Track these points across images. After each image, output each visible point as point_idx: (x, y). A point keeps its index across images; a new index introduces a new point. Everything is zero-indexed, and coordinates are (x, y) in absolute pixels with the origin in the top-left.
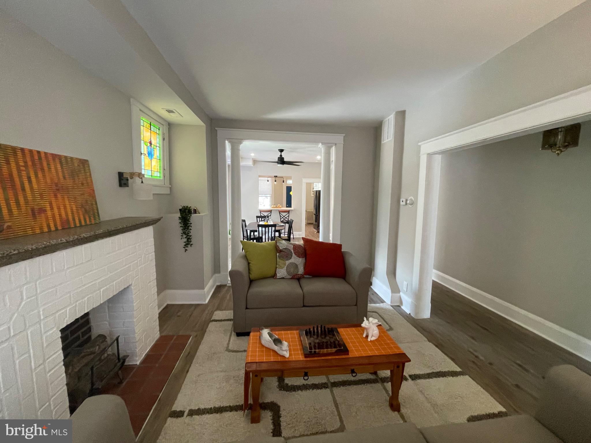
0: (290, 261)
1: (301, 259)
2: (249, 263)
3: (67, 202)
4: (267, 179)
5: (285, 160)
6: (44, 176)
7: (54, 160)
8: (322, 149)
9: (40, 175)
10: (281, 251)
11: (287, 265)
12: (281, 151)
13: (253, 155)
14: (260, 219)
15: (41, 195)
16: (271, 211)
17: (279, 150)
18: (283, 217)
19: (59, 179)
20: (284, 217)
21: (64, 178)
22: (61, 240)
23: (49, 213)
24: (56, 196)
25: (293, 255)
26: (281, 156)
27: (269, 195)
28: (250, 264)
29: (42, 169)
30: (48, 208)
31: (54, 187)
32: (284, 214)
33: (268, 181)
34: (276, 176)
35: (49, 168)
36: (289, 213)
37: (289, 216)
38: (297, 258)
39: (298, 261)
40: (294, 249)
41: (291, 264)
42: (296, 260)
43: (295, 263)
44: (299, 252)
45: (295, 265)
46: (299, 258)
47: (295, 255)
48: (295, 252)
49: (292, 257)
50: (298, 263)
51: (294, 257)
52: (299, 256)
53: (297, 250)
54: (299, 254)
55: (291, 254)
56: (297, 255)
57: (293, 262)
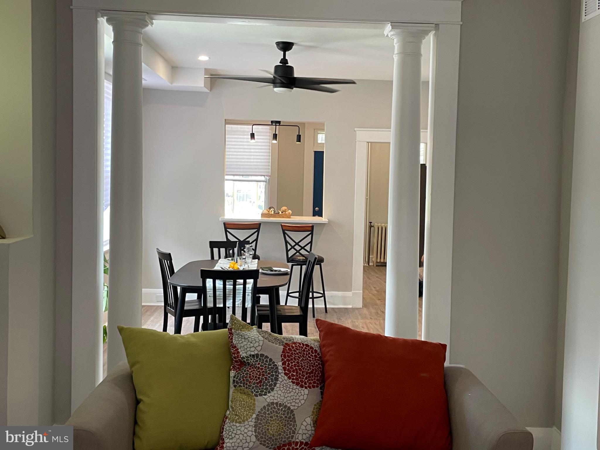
0: (270, 398)
1: (306, 391)
2: (138, 402)
4: (248, 129)
5: (297, 74)
8: (395, 40)
10: (242, 363)
11: (258, 409)
12: (286, 46)
13: (203, 58)
14: (223, 250)
16: (256, 227)
17: (278, 44)
18: (293, 244)
20: (297, 244)
25: (282, 377)
26: (284, 61)
27: (263, 178)
28: (141, 406)
32: (297, 236)
33: (253, 136)
34: (277, 123)
36: (312, 234)
37: (311, 243)
38: (291, 387)
39: (296, 399)
40: (285, 357)
41: (271, 409)
42: (289, 395)
43: (285, 405)
44: (302, 367)
45: (284, 411)
46: (300, 389)
47: (286, 378)
48: (288, 368)
49: (278, 385)
50: (297, 405)
51: (285, 385)
52: (302, 381)
53: (294, 362)
54: (301, 376)
55: (274, 374)
56: (295, 377)
57: (279, 403)
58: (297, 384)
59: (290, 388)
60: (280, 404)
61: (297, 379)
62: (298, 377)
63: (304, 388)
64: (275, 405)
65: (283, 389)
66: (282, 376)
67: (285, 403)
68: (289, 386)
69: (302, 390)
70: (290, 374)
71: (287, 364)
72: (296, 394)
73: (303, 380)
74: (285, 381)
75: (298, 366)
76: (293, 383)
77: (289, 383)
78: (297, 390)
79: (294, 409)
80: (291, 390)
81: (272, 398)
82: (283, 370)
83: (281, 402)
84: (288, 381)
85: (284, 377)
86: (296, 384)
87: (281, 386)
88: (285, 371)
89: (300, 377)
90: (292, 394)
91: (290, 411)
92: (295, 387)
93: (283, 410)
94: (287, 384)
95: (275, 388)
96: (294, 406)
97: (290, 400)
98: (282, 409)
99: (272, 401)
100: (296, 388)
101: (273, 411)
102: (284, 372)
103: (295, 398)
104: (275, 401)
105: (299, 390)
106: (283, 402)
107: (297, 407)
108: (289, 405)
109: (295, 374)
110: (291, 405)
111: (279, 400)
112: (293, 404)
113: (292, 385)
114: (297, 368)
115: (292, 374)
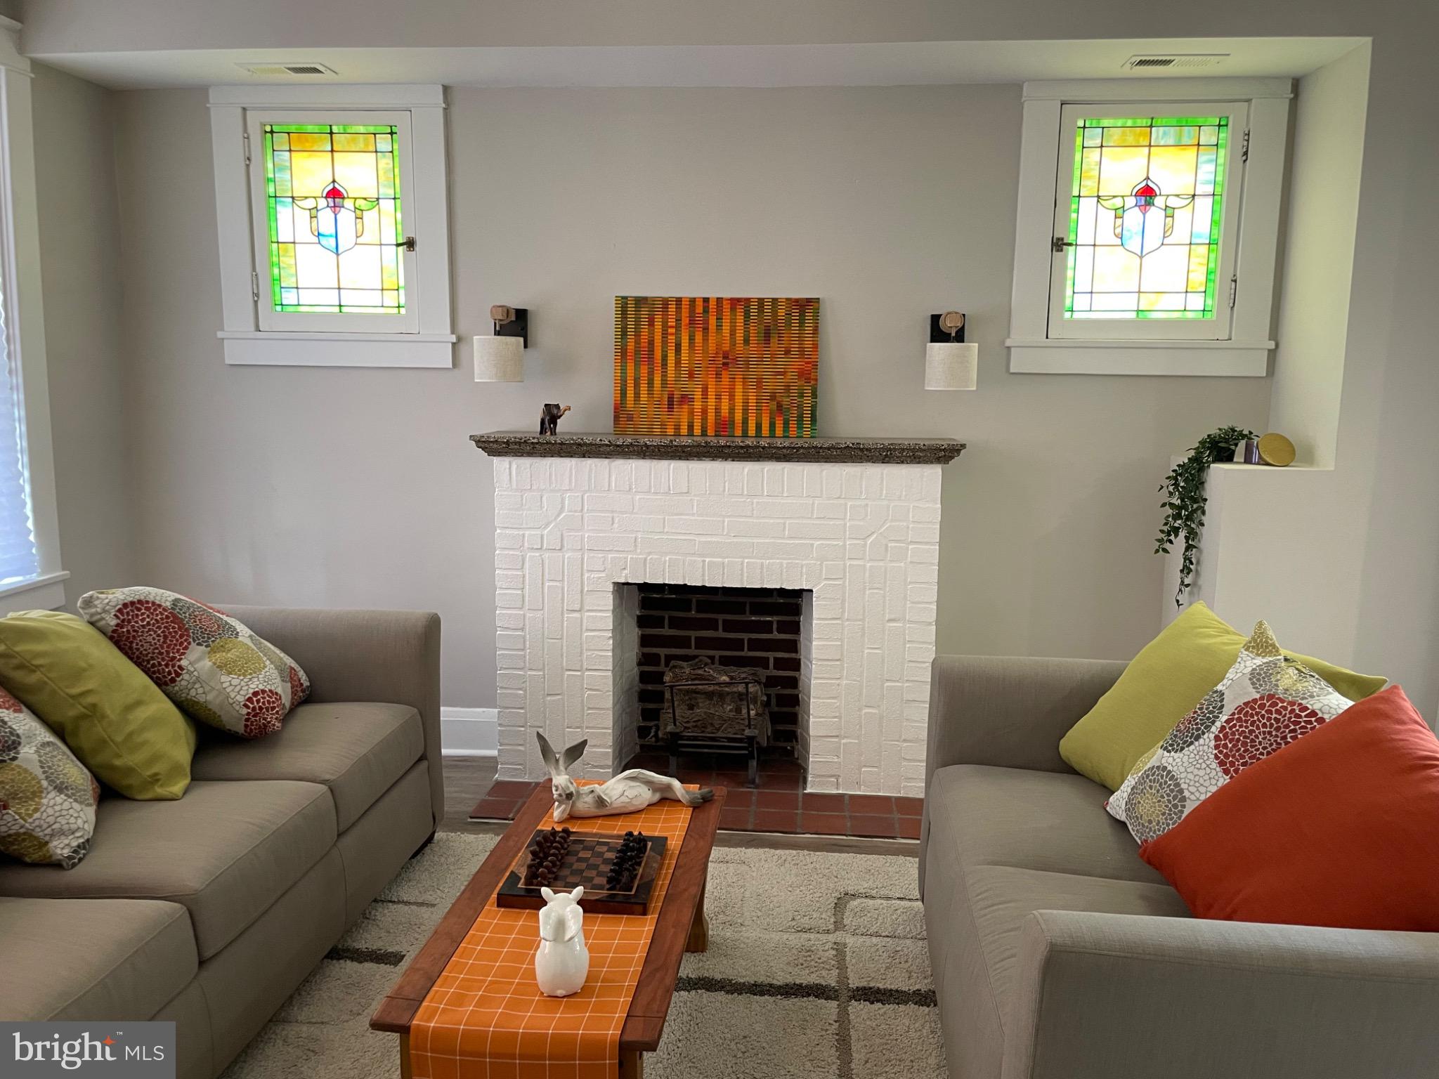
0: (1169, 758)
3: (739, 389)
6: (706, 339)
7: (733, 309)
9: (699, 337)
15: (691, 375)
19: (733, 344)
21: (746, 341)
22: (601, 440)
23: (698, 405)
24: (718, 375)
29: (706, 329)
30: (698, 395)
31: (721, 360)
35: (719, 327)
38: (1208, 762)
39: (1202, 785)
40: (1239, 713)
41: (1158, 775)
42: (1196, 772)
43: (1179, 783)
44: (1251, 742)
45: (1172, 791)
46: (1220, 774)
47: (1213, 743)
48: (1228, 730)
49: (1192, 747)
50: (1197, 794)
51: (1201, 753)
52: (1232, 764)
53: (1247, 727)
54: (1237, 754)
55: (1202, 728)
56: (1225, 751)
57: (1173, 773)
58: (1221, 764)
59: (1204, 762)
60: (1173, 776)
61: (1227, 756)
62: (1231, 752)
63: (1228, 777)
64: (1165, 773)
65: (1194, 756)
66: (1208, 737)
67: (1181, 779)
68: (1206, 758)
69: (1223, 777)
70: (1223, 742)
71: (1231, 724)
72: (1207, 777)
73: (1237, 763)
74: (1206, 747)
75: (1245, 737)
76: (1216, 757)
77: (1209, 754)
78: (1214, 772)
79: (1189, 798)
80: (1204, 766)
81: (1170, 760)
82: (1219, 729)
83: (1175, 774)
84: (1210, 750)
85: (1210, 741)
86: (1218, 763)
87: (1195, 752)
88: (1220, 732)
89: (1234, 756)
90: (1201, 773)
91: (1179, 797)
92: (1214, 765)
93: (1172, 787)
94: (1205, 754)
95: (1186, 749)
96: (1192, 793)
97: (1190, 780)
98: (1170, 785)
99: (1166, 765)
100: (1215, 769)
101: (1158, 780)
102: (1217, 733)
103: (1201, 781)
104: (1170, 768)
105: (1217, 775)
106: (1179, 777)
107: (1195, 798)
108: (1183, 786)
109: (1230, 745)
110: (1188, 789)
111: (1175, 769)
112: (1193, 789)
113: (1212, 760)
114: (1241, 738)
115: (1226, 743)
